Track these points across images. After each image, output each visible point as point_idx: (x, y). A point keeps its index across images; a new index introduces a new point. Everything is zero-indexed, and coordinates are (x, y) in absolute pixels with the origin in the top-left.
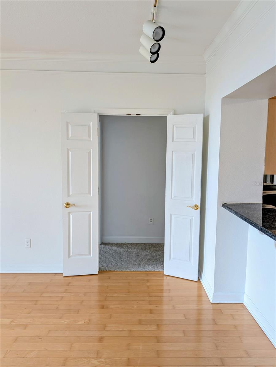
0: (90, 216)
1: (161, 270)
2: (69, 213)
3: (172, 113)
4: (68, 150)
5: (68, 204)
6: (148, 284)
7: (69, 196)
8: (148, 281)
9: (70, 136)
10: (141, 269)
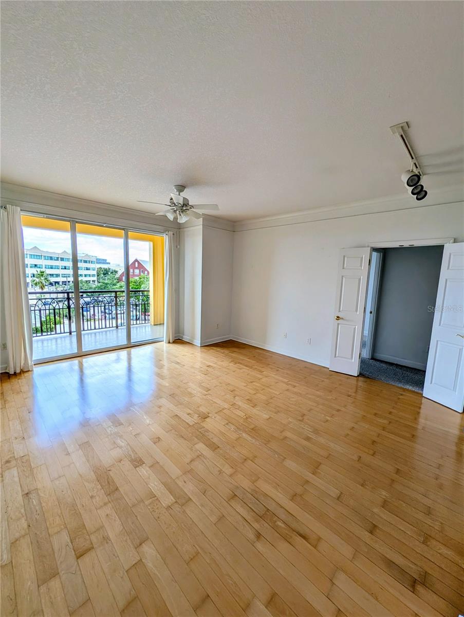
0: (355, 329)
1: (421, 392)
2: (338, 324)
3: (452, 241)
4: (342, 276)
5: (338, 317)
6: (401, 397)
7: (339, 311)
8: (402, 395)
9: (345, 266)
10: (400, 385)
